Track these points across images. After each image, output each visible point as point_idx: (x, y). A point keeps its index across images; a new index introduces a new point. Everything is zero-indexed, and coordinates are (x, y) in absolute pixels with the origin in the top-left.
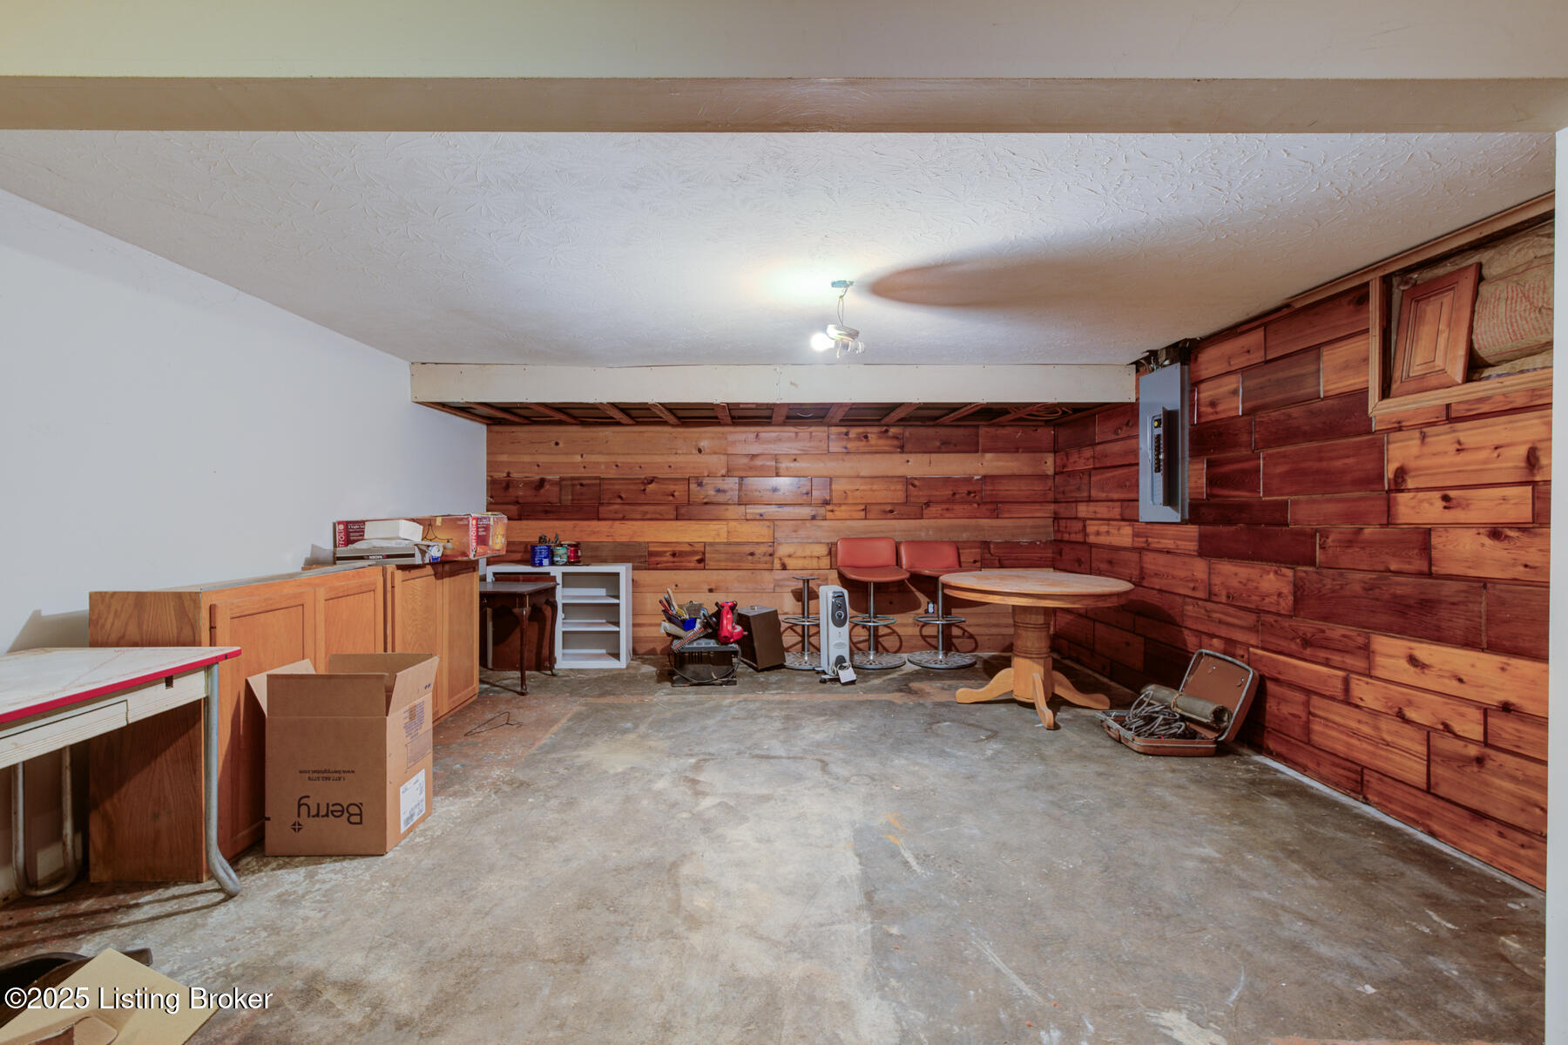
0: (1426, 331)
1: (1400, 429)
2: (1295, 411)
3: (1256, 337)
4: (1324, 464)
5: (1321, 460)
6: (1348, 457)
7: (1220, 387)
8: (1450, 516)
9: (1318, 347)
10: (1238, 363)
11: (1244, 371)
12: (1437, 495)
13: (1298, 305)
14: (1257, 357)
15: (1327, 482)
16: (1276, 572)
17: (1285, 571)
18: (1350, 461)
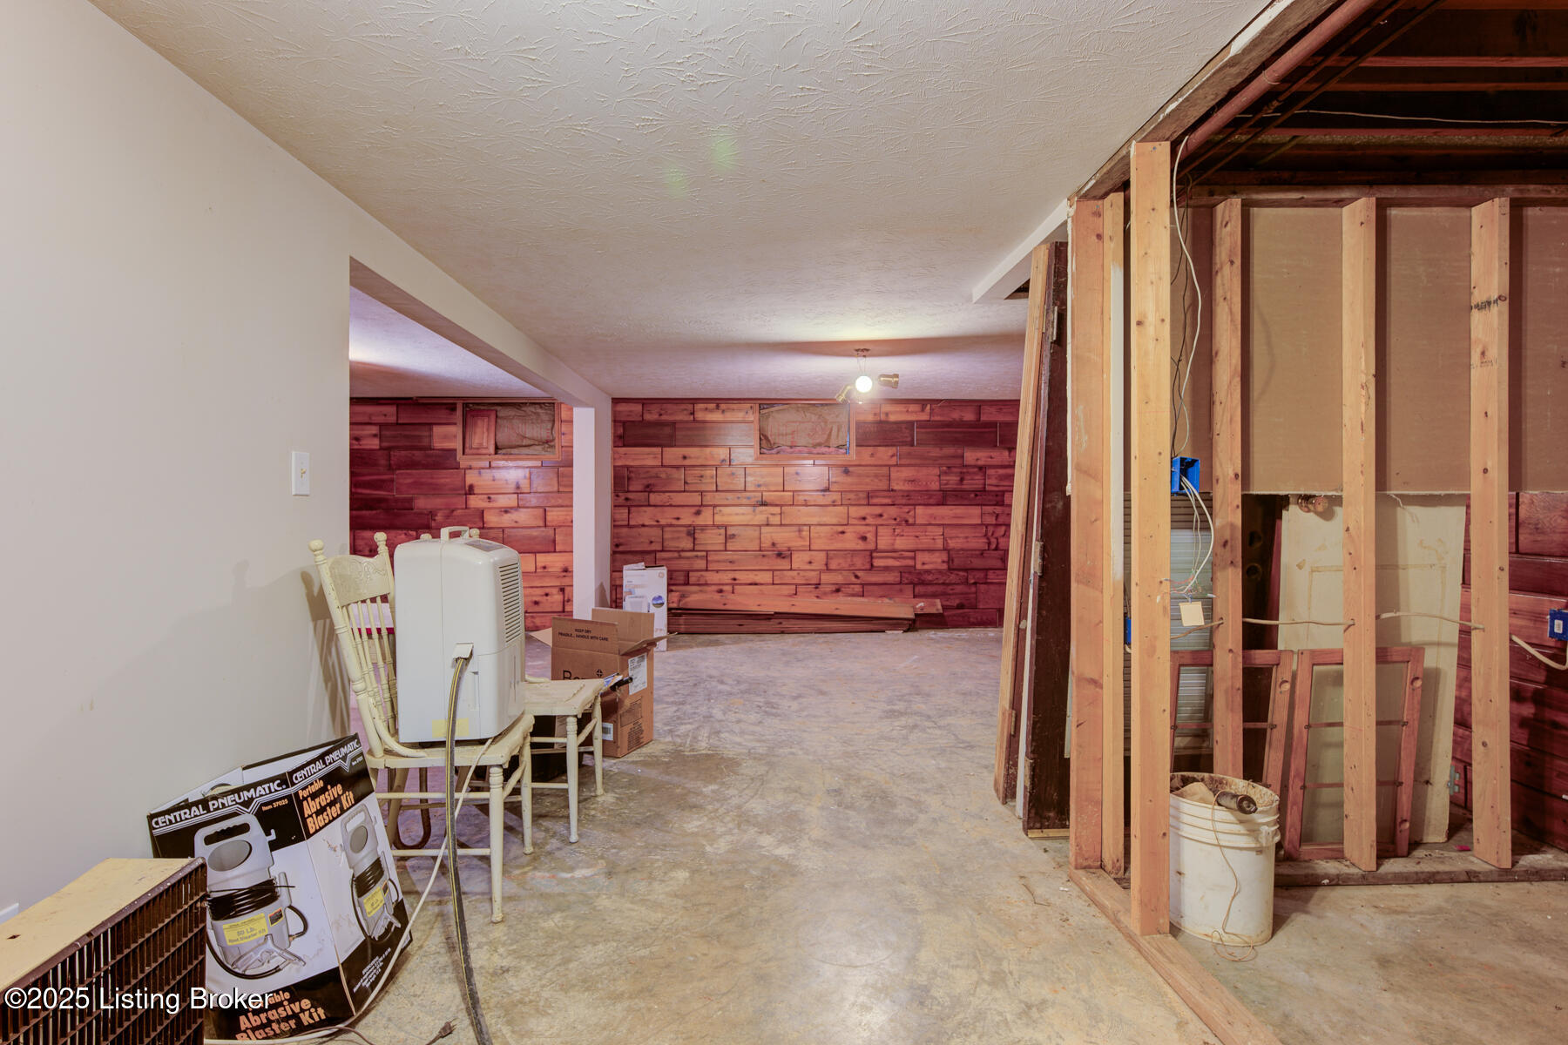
0: (479, 430)
1: (470, 469)
2: (417, 453)
3: (391, 410)
4: (434, 481)
5: (432, 478)
6: (446, 478)
7: (363, 430)
8: (491, 505)
9: (431, 425)
10: (381, 419)
11: (381, 425)
12: (486, 496)
13: (421, 401)
14: (392, 419)
15: (435, 490)
16: (406, 534)
17: (411, 532)
18: (447, 480)
